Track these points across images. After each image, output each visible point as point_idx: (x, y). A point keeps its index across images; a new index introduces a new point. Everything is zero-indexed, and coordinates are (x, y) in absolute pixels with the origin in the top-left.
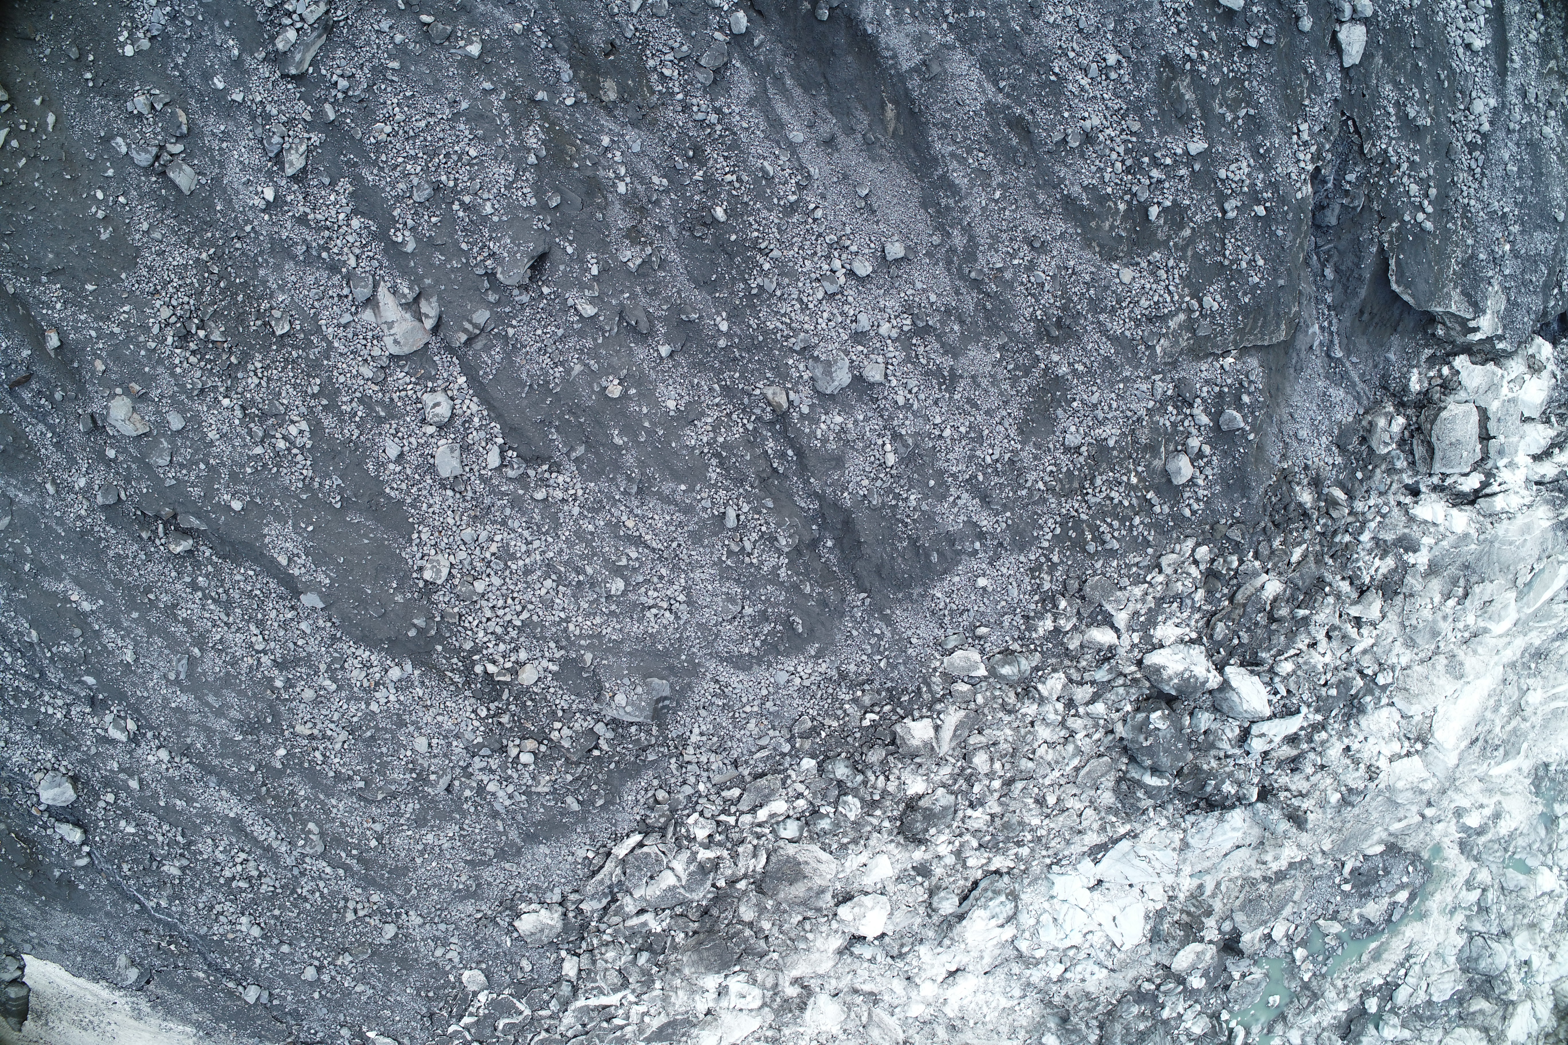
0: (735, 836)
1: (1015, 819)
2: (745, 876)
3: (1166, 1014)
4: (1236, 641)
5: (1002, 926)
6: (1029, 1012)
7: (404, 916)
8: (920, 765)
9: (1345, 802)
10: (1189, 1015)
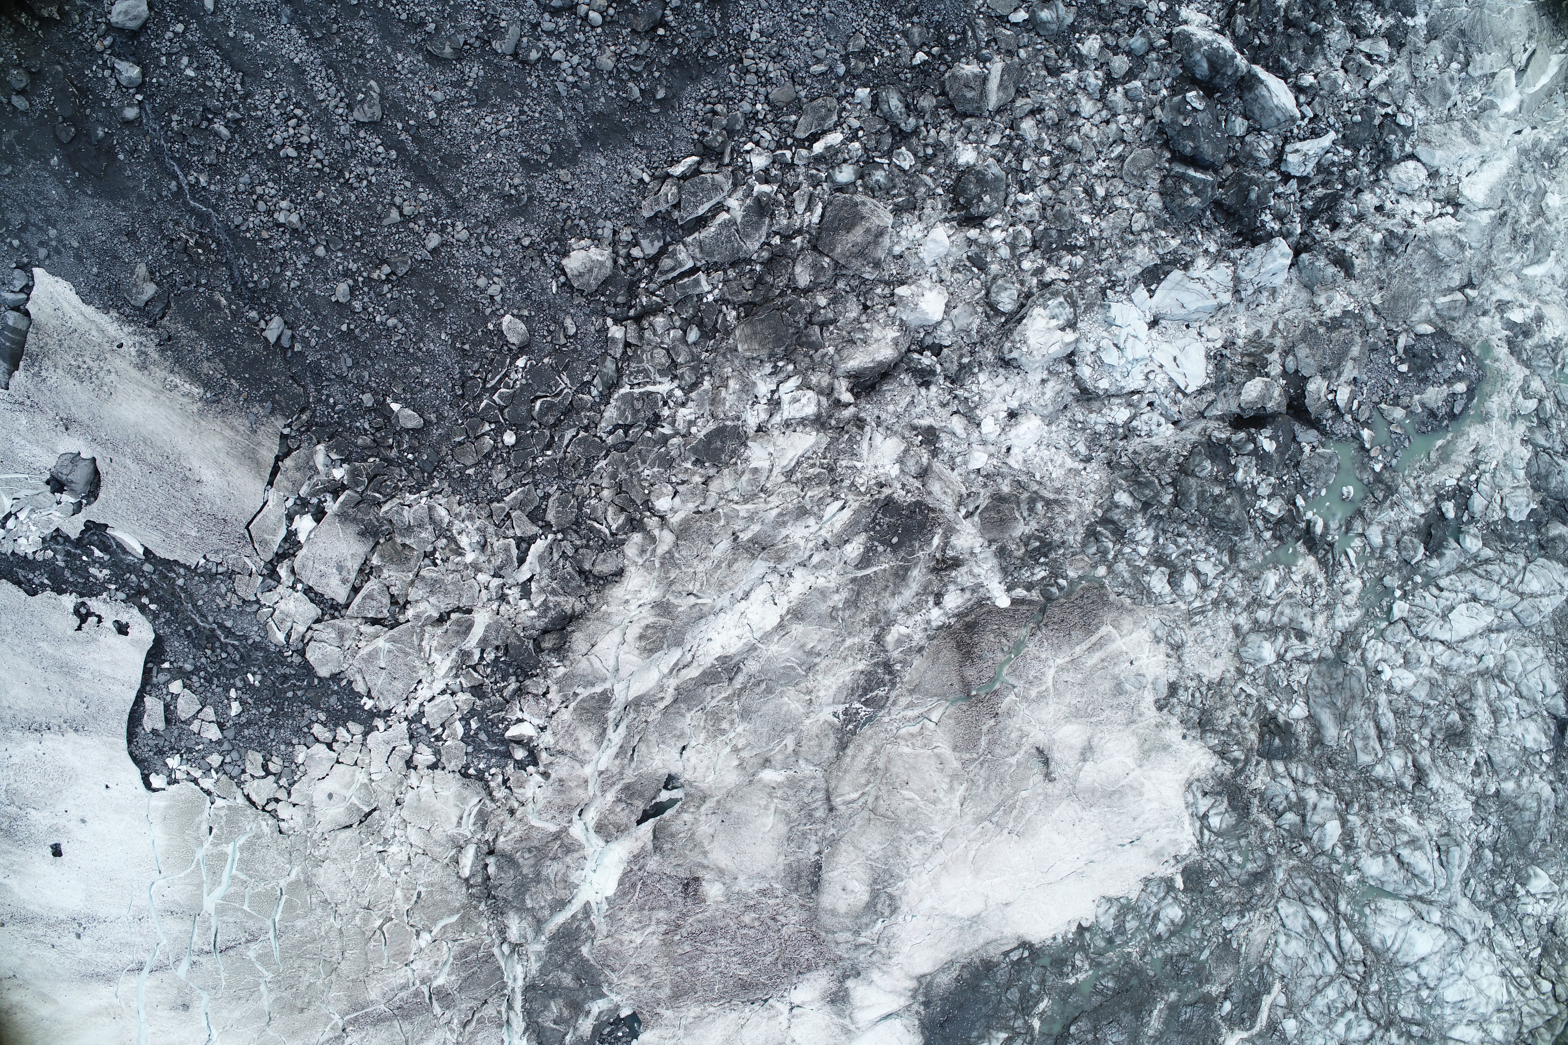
0: (790, 178)
1: (1066, 209)
2: (799, 232)
3: (1240, 476)
4: (1257, 41)
5: (1063, 329)
6: (1097, 477)
7: (450, 229)
8: (969, 130)
9: (1387, 248)
10: (1264, 490)
